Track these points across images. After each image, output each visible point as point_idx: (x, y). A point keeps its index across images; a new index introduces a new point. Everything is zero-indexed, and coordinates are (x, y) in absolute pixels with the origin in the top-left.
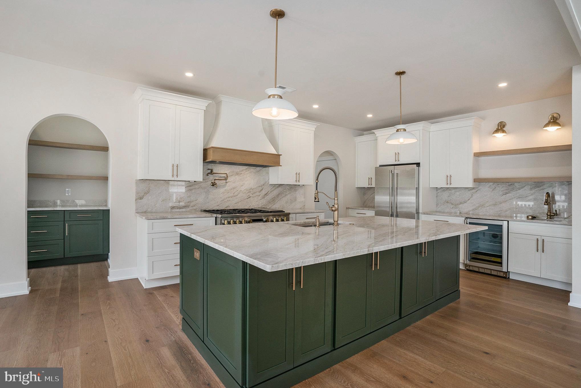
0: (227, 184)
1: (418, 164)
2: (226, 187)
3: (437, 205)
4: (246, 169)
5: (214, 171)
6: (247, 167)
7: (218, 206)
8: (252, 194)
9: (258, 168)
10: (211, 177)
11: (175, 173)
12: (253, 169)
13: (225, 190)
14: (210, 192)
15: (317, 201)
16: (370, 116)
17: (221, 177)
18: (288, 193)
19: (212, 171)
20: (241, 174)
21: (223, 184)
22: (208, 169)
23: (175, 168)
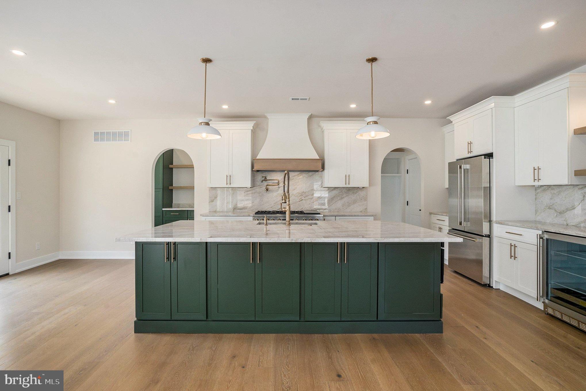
0: (279, 189)
1: (490, 156)
2: (279, 192)
3: (536, 211)
4: (298, 175)
5: (268, 179)
6: (299, 173)
7: (271, 208)
8: (304, 197)
9: (311, 173)
10: (265, 183)
11: (228, 182)
12: (305, 174)
13: (278, 194)
14: (264, 196)
15: (284, 202)
16: (428, 102)
17: (274, 183)
18: (345, 195)
19: (266, 178)
20: (293, 179)
21: (276, 189)
22: (263, 177)
23: (229, 178)
